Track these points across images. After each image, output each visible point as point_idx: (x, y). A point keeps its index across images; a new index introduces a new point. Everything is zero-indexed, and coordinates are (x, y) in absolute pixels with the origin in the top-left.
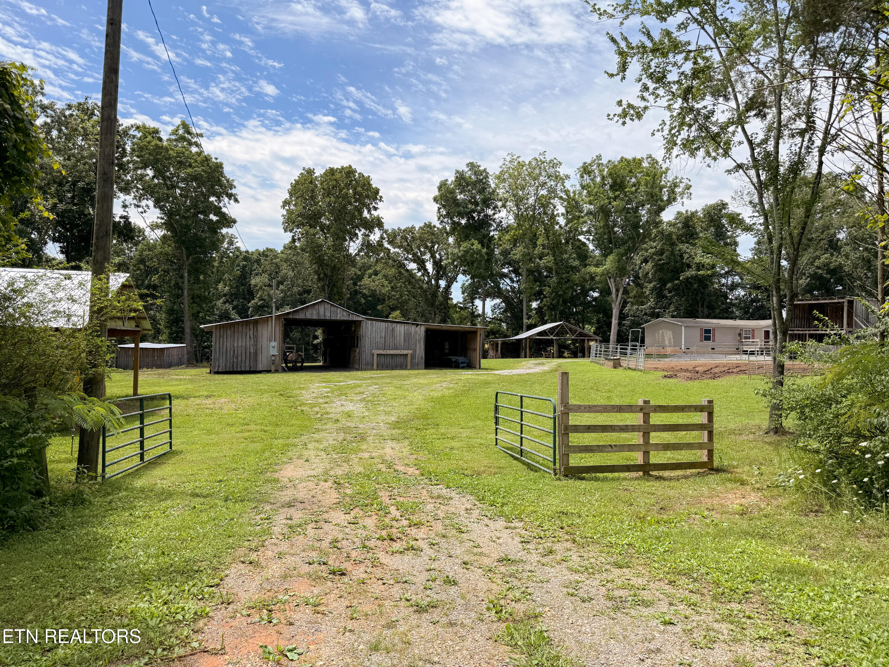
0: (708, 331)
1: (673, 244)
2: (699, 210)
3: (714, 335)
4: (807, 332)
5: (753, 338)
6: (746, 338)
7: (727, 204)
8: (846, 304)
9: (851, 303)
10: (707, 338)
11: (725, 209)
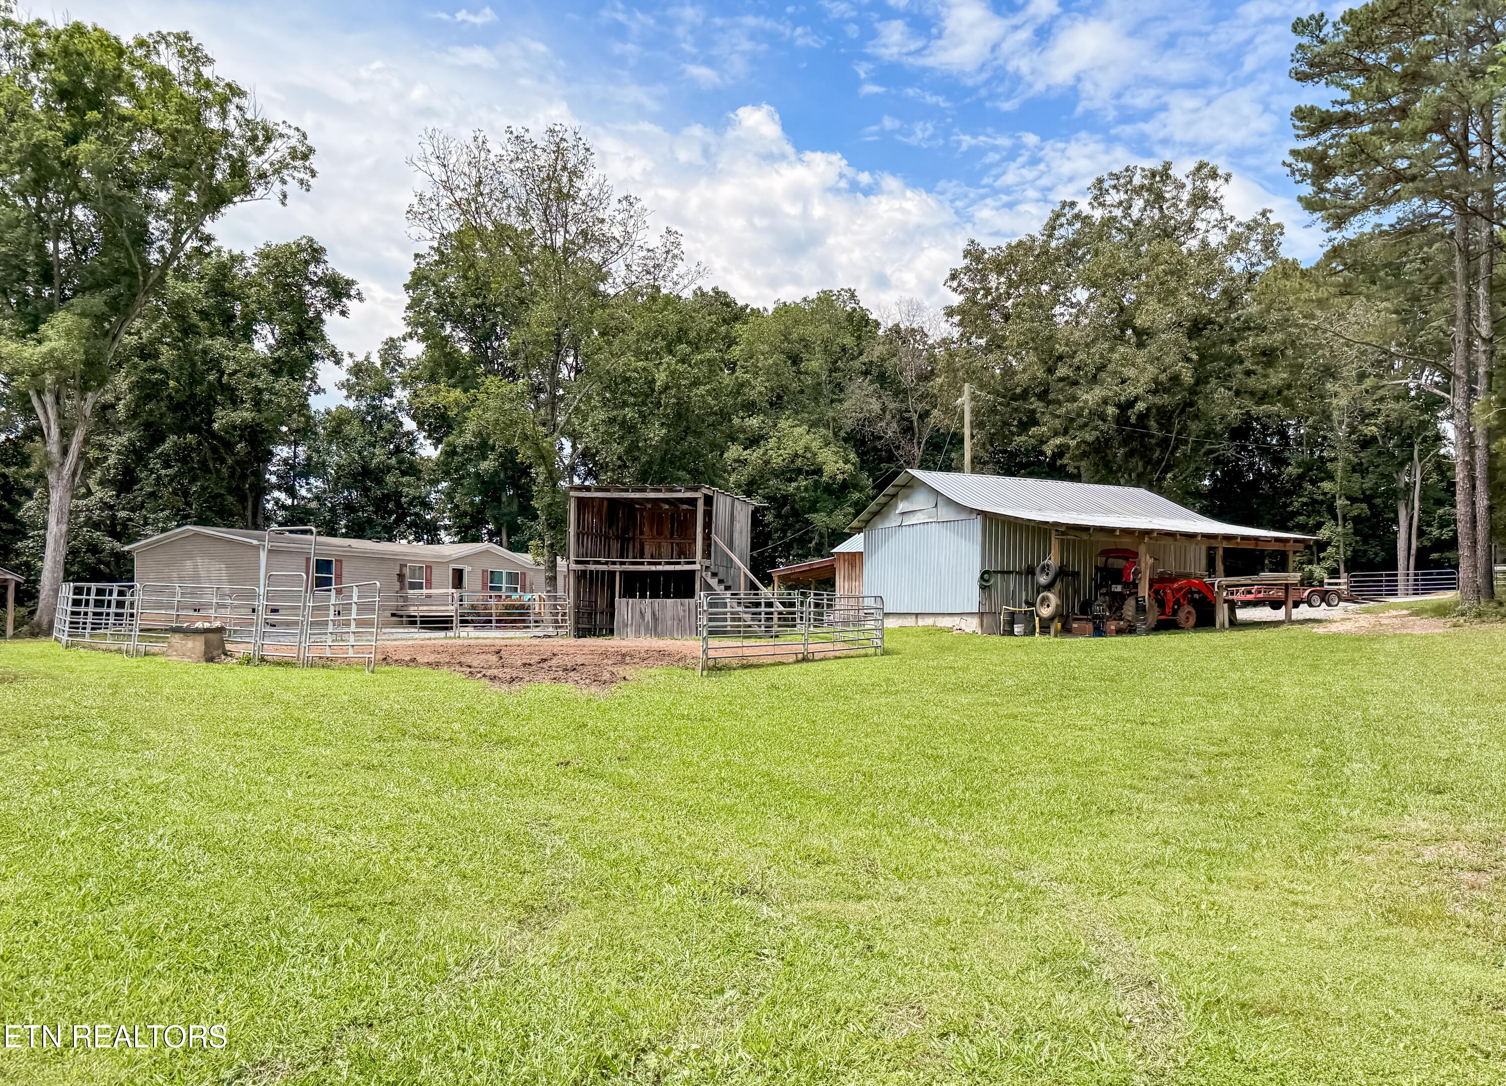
0: (323, 566)
1: (188, 330)
2: (249, 253)
3: (339, 577)
4: (617, 568)
5: (429, 585)
6: (413, 586)
7: (322, 250)
8: (700, 505)
9: (709, 500)
10: (323, 583)
11: (318, 261)
